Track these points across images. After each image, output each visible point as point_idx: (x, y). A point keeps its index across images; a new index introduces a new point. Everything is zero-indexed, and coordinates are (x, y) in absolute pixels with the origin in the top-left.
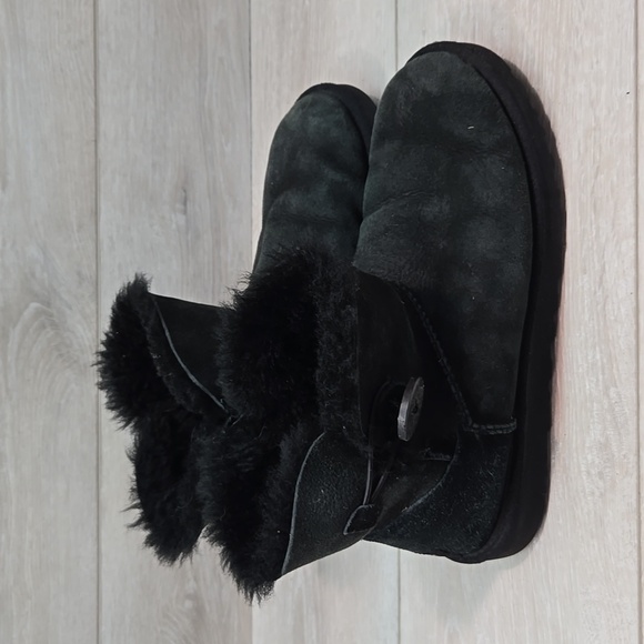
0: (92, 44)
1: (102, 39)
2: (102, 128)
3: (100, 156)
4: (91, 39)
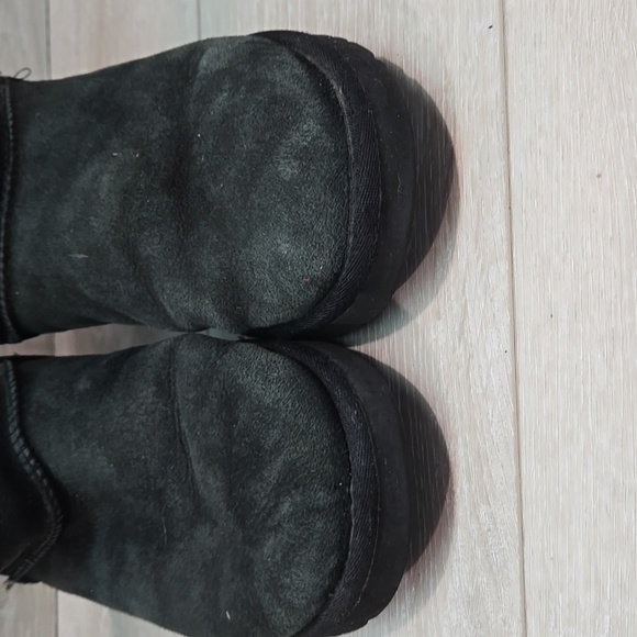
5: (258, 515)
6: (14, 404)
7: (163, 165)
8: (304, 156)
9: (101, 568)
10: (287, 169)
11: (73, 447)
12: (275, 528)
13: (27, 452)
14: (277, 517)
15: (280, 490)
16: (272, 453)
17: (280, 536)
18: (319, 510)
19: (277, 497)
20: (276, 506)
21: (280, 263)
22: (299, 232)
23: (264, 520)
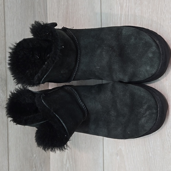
0: (3, 5)
1: (6, 4)
2: (7, 32)
3: (6, 41)
4: (3, 4)
5: (141, 114)
6: (78, 95)
7: (118, 51)
8: (154, 53)
9: (92, 127)
10: (150, 55)
11: (94, 103)
12: (145, 117)
13: (83, 104)
14: (145, 115)
15: (146, 110)
16: (145, 104)
17: (146, 118)
18: (154, 113)
19: (146, 111)
20: (145, 113)
21: (147, 71)
22: (152, 66)
23: (143, 115)
